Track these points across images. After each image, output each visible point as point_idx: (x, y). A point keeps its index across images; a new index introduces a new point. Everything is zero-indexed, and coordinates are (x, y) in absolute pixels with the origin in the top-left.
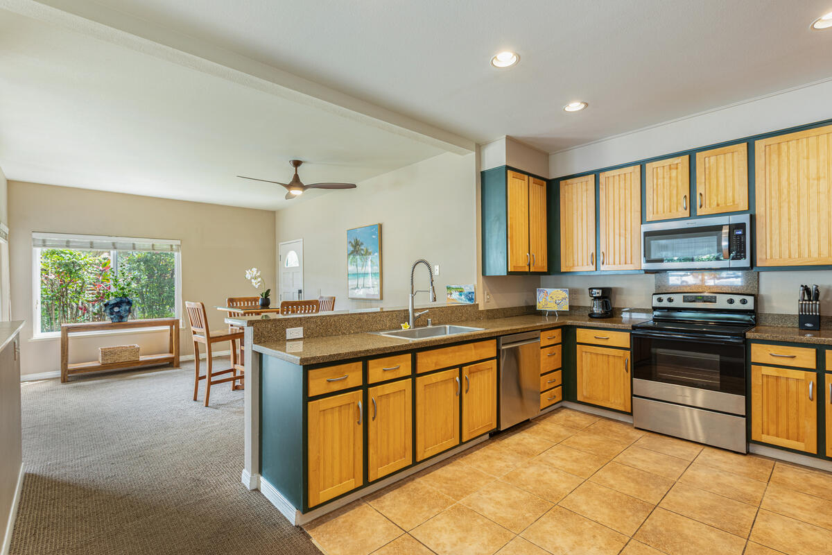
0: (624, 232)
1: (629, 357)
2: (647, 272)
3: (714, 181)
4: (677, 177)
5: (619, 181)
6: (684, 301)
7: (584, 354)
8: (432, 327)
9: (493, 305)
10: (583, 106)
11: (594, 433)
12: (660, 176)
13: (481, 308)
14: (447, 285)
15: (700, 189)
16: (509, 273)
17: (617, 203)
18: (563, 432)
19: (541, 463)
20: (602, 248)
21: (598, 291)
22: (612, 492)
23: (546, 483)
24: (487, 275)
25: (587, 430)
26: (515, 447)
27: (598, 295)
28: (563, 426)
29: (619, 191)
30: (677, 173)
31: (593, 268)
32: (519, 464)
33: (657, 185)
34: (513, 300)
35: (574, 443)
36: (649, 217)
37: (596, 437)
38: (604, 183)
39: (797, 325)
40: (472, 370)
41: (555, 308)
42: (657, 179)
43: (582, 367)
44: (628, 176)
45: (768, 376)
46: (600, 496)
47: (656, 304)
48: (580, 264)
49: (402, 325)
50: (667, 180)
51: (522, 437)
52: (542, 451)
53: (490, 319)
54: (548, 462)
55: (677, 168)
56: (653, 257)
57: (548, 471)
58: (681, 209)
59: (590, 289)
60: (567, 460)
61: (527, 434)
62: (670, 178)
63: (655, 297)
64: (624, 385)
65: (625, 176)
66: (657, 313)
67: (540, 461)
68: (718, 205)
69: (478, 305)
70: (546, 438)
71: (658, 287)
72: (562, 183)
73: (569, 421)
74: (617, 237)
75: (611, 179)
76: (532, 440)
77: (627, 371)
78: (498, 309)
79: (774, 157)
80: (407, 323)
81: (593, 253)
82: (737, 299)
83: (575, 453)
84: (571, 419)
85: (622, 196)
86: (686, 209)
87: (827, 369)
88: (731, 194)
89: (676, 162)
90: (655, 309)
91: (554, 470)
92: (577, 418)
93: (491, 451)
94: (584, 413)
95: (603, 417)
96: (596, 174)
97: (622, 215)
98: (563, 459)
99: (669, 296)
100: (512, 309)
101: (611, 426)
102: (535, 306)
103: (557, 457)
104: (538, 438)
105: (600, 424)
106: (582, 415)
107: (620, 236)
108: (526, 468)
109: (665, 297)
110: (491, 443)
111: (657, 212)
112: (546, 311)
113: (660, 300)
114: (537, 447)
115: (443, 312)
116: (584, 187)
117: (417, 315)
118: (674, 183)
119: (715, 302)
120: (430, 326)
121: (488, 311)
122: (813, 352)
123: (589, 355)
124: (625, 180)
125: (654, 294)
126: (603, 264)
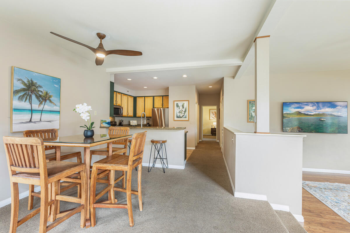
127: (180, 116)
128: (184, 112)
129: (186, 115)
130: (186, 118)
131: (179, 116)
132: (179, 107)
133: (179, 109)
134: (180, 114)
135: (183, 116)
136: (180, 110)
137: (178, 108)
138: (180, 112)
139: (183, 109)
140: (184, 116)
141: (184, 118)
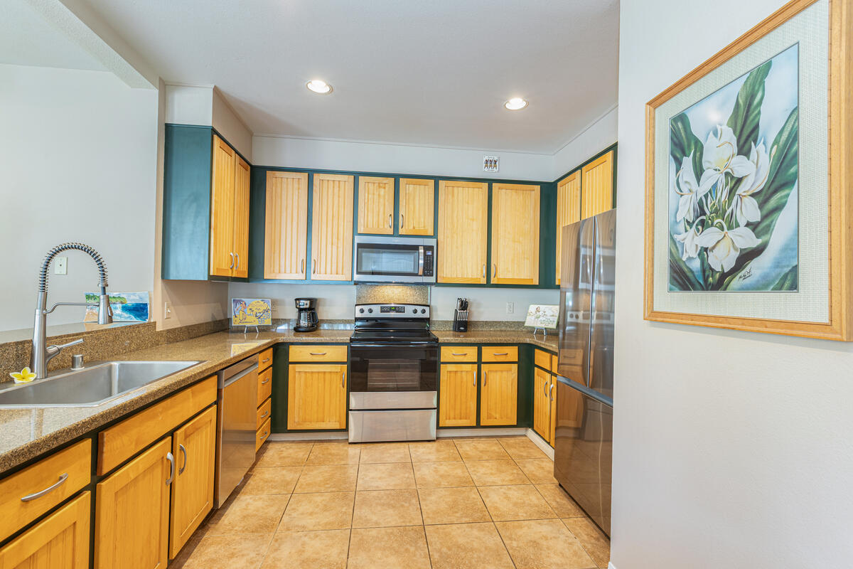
0: (336, 240)
1: (345, 371)
2: (356, 283)
3: (411, 206)
4: (384, 196)
5: (334, 187)
6: (381, 312)
7: (297, 375)
8: (83, 369)
9: (175, 323)
10: (327, 89)
11: (320, 464)
12: (371, 192)
13: (159, 328)
14: (85, 292)
15: (402, 211)
16: (211, 278)
17: (330, 210)
18: (290, 476)
19: (290, 532)
20: (314, 256)
21: (305, 302)
22: (383, 531)
23: (315, 560)
24: (172, 278)
25: (308, 463)
26: (243, 524)
27: (305, 307)
28: (283, 467)
29: (333, 198)
30: (385, 192)
31: (302, 277)
32: (264, 549)
33: (368, 199)
34: (199, 314)
35: (308, 485)
36: (361, 230)
37: (324, 468)
38: (318, 186)
39: (452, 329)
40: (188, 432)
41: (256, 323)
42: (368, 194)
43: (294, 390)
44: (342, 184)
45: (450, 372)
46: (376, 544)
47: (359, 315)
48: (288, 270)
49: (12, 375)
50: (376, 197)
51: (243, 505)
52: (280, 514)
53: (171, 343)
54: (297, 526)
55: (385, 188)
56: (364, 269)
57: (306, 539)
58: (387, 226)
59: (296, 300)
60: (316, 513)
61: (247, 497)
62: (379, 195)
63: (358, 308)
64: (340, 401)
65: (339, 183)
66: (359, 323)
67: (288, 529)
68: (414, 228)
69: (155, 323)
70: (274, 491)
71: (359, 298)
72: (269, 173)
73: (284, 457)
74: (329, 246)
75: (325, 183)
76: (259, 504)
77: (343, 386)
78: (181, 328)
79: (450, 197)
80: (27, 369)
81: (303, 260)
82: (419, 309)
83: (318, 499)
84: (285, 454)
85: (336, 202)
86: (390, 227)
87: (483, 361)
88: (423, 220)
89: (385, 182)
90: (357, 319)
91: (312, 534)
92: (291, 451)
93: (211, 549)
94: (293, 442)
95: (315, 441)
96: (311, 173)
97: (335, 222)
98: (311, 514)
99: (369, 307)
100: (198, 326)
101: (328, 449)
102: (229, 320)
103: (302, 514)
104: (264, 496)
105: (317, 448)
106: (294, 446)
107: (332, 244)
108: (276, 550)
109: (366, 308)
110: (203, 534)
111: (367, 227)
112: (245, 326)
113: (362, 311)
114: (272, 512)
115: (98, 339)
116: (296, 186)
117: (52, 349)
118: (382, 200)
119: (404, 312)
120: (79, 369)
121: (168, 331)
122: (475, 349)
123: (303, 375)
124: (339, 187)
125: (356, 305)
126: (314, 273)
127: (706, 269)
128: (762, 197)
129: (793, 247)
130: (789, 281)
131: (696, 265)
132: (699, 147)
133: (699, 171)
134: (710, 237)
135: (747, 257)
136: (706, 185)
137: (688, 162)
138: (702, 219)
139: (741, 166)
140: (757, 268)
141: (760, 286)
